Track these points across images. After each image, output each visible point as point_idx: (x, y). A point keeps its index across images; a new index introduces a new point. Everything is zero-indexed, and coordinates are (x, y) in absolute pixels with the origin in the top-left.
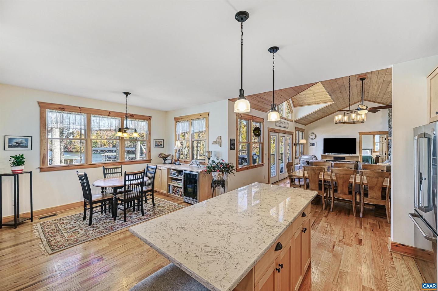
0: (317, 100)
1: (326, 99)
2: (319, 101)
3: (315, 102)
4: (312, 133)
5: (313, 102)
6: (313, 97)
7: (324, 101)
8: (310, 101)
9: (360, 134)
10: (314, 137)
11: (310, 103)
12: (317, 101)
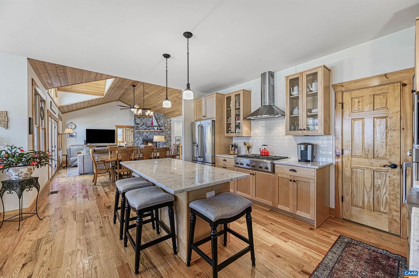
0: (88, 90)
1: (98, 92)
2: (90, 92)
3: (86, 91)
4: (72, 123)
5: (83, 91)
6: (85, 86)
7: (95, 93)
8: (80, 89)
9: (116, 127)
10: (73, 127)
11: (80, 91)
12: (88, 92)
